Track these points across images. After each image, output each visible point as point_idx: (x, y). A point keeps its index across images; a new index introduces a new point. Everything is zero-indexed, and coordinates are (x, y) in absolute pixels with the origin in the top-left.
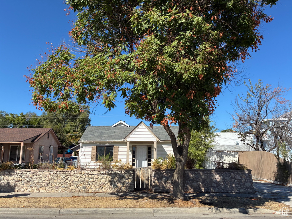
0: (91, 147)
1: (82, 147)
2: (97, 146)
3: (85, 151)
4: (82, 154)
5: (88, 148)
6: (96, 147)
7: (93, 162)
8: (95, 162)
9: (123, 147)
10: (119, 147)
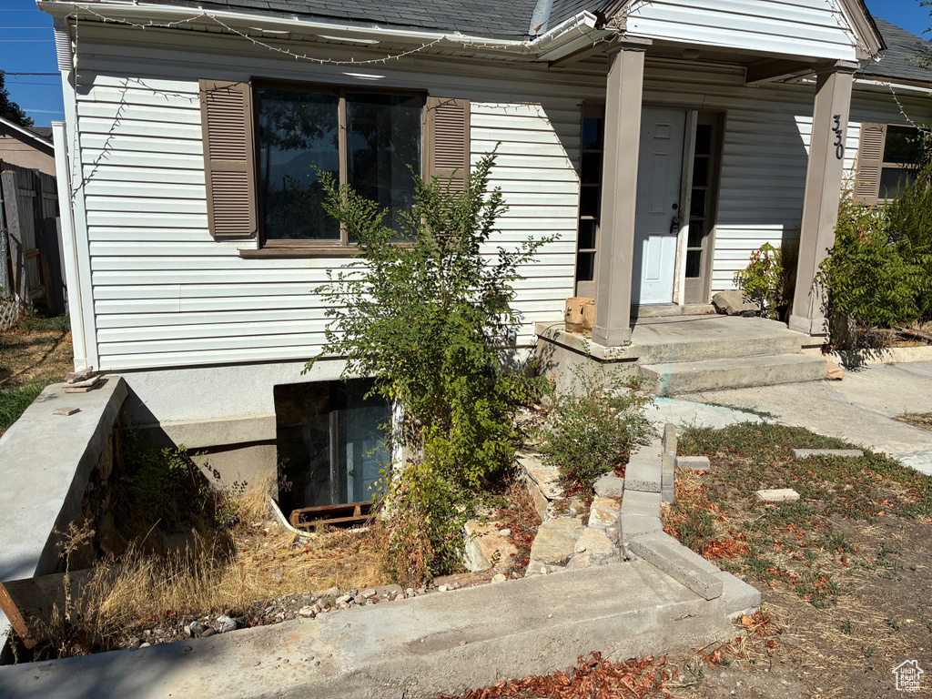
0: (194, 86)
1: (83, 86)
2: (256, 83)
3: (125, 127)
4: (89, 156)
5: (159, 99)
6: (246, 90)
7: (233, 247)
8: (253, 245)
9: (512, 108)
10: (474, 107)
